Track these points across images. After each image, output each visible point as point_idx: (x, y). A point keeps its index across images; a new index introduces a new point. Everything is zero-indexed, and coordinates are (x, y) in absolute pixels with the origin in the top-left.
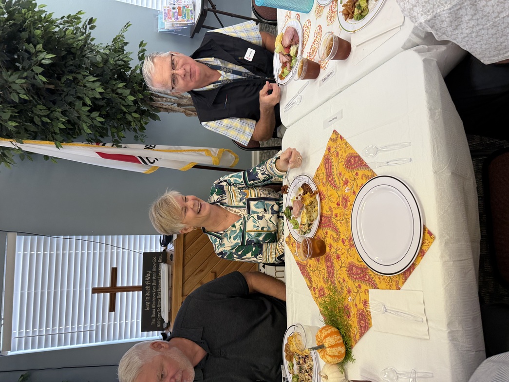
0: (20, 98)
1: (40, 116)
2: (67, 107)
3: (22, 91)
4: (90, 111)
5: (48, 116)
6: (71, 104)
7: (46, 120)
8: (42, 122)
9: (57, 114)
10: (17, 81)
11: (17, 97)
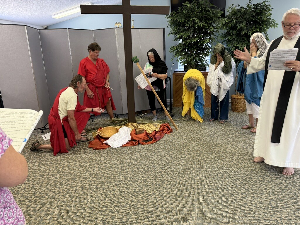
0: (238, 27)
1: (233, 32)
2: (236, 39)
3: (240, 27)
4: (235, 46)
5: (233, 34)
6: (237, 40)
7: (232, 34)
8: (231, 33)
9: (233, 37)
10: (243, 25)
11: (238, 26)
